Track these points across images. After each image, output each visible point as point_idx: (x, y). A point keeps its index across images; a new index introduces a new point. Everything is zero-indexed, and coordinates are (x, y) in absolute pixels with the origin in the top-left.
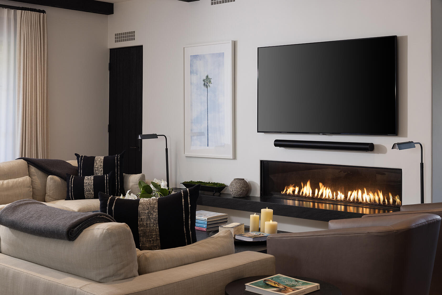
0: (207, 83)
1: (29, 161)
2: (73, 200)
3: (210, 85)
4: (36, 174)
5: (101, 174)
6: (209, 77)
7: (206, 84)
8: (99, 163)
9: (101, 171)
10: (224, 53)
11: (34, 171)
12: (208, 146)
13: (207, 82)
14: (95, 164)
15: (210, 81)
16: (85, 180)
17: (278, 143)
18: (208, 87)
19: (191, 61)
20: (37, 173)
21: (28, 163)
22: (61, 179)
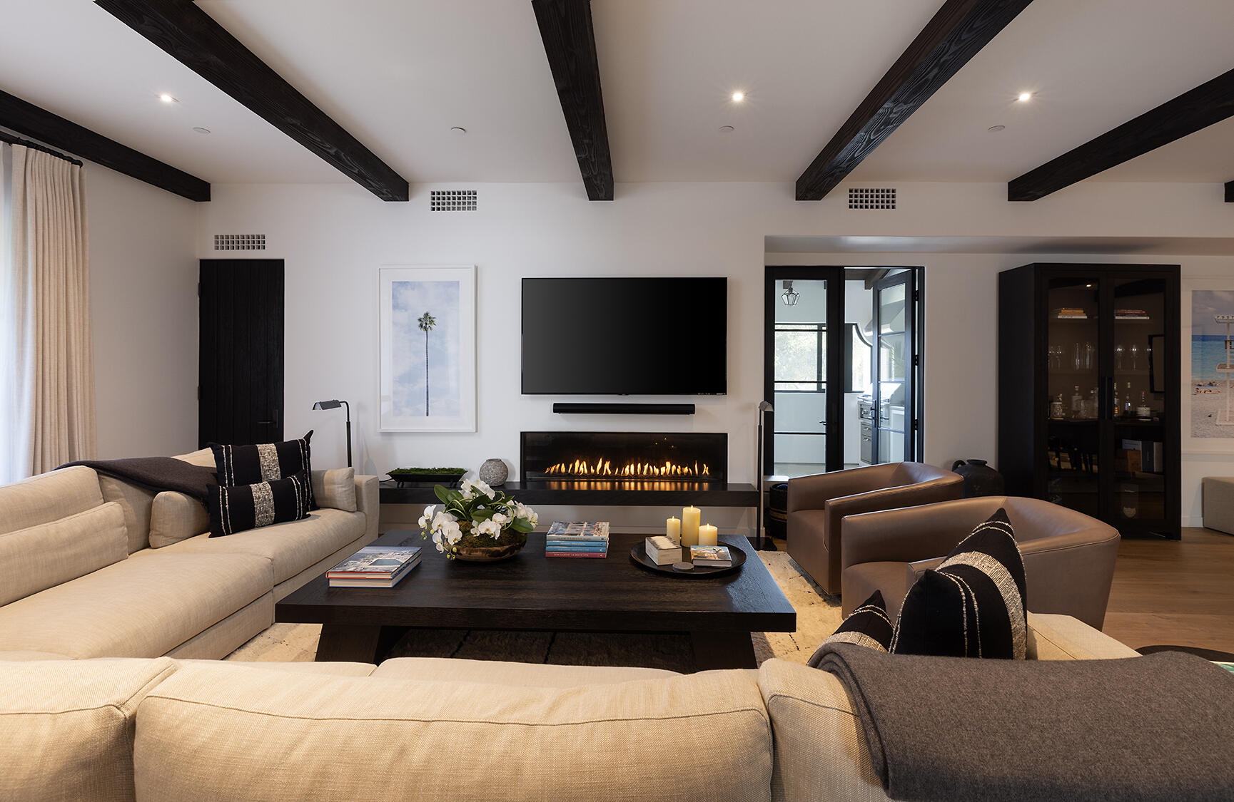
0: (426, 324)
1: (99, 468)
2: (230, 534)
3: (433, 326)
4: (122, 494)
5: (277, 477)
6: (430, 315)
7: (424, 325)
8: (270, 457)
9: (276, 471)
10: (458, 282)
11: (117, 488)
12: (427, 415)
13: (426, 322)
14: (262, 460)
15: (432, 322)
16: (253, 493)
17: (559, 408)
18: (429, 330)
19: (393, 289)
20: (122, 491)
21: (98, 473)
22: (187, 496)
